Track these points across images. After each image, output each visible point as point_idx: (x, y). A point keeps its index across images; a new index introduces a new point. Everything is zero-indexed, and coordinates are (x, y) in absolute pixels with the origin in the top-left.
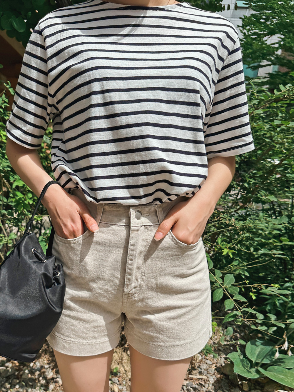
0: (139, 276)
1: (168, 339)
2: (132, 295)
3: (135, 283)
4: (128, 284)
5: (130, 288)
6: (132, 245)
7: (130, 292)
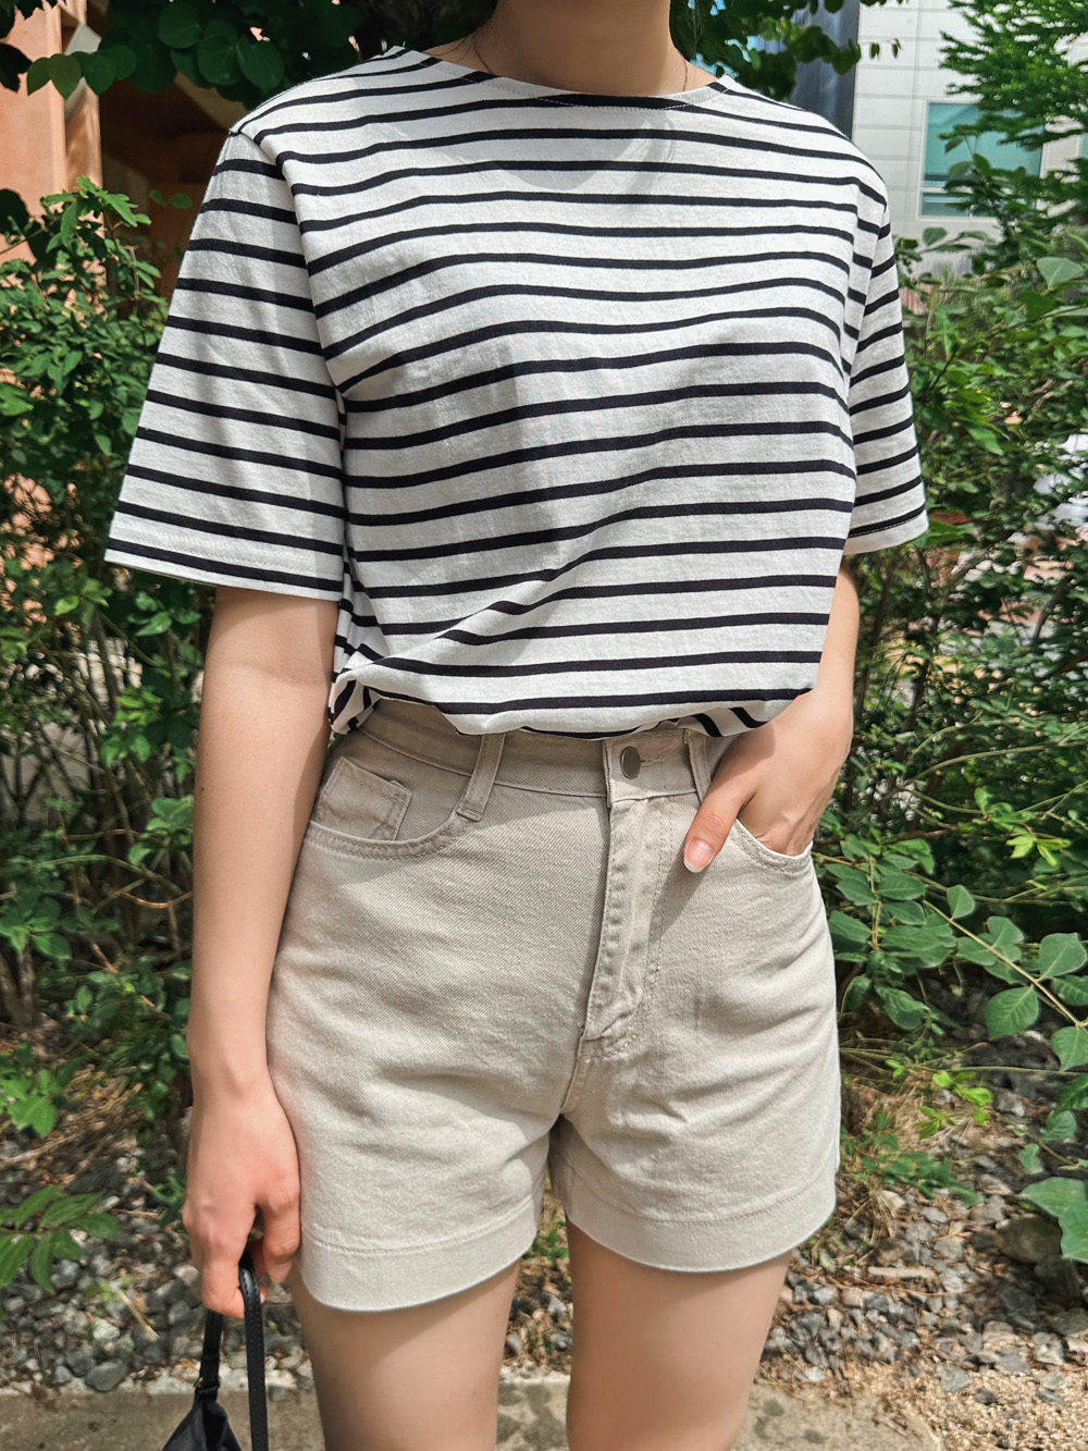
0: (638, 972)
2: (612, 1044)
3: (624, 998)
4: (600, 1007)
5: (605, 1018)
6: (620, 868)
7: (605, 1034)
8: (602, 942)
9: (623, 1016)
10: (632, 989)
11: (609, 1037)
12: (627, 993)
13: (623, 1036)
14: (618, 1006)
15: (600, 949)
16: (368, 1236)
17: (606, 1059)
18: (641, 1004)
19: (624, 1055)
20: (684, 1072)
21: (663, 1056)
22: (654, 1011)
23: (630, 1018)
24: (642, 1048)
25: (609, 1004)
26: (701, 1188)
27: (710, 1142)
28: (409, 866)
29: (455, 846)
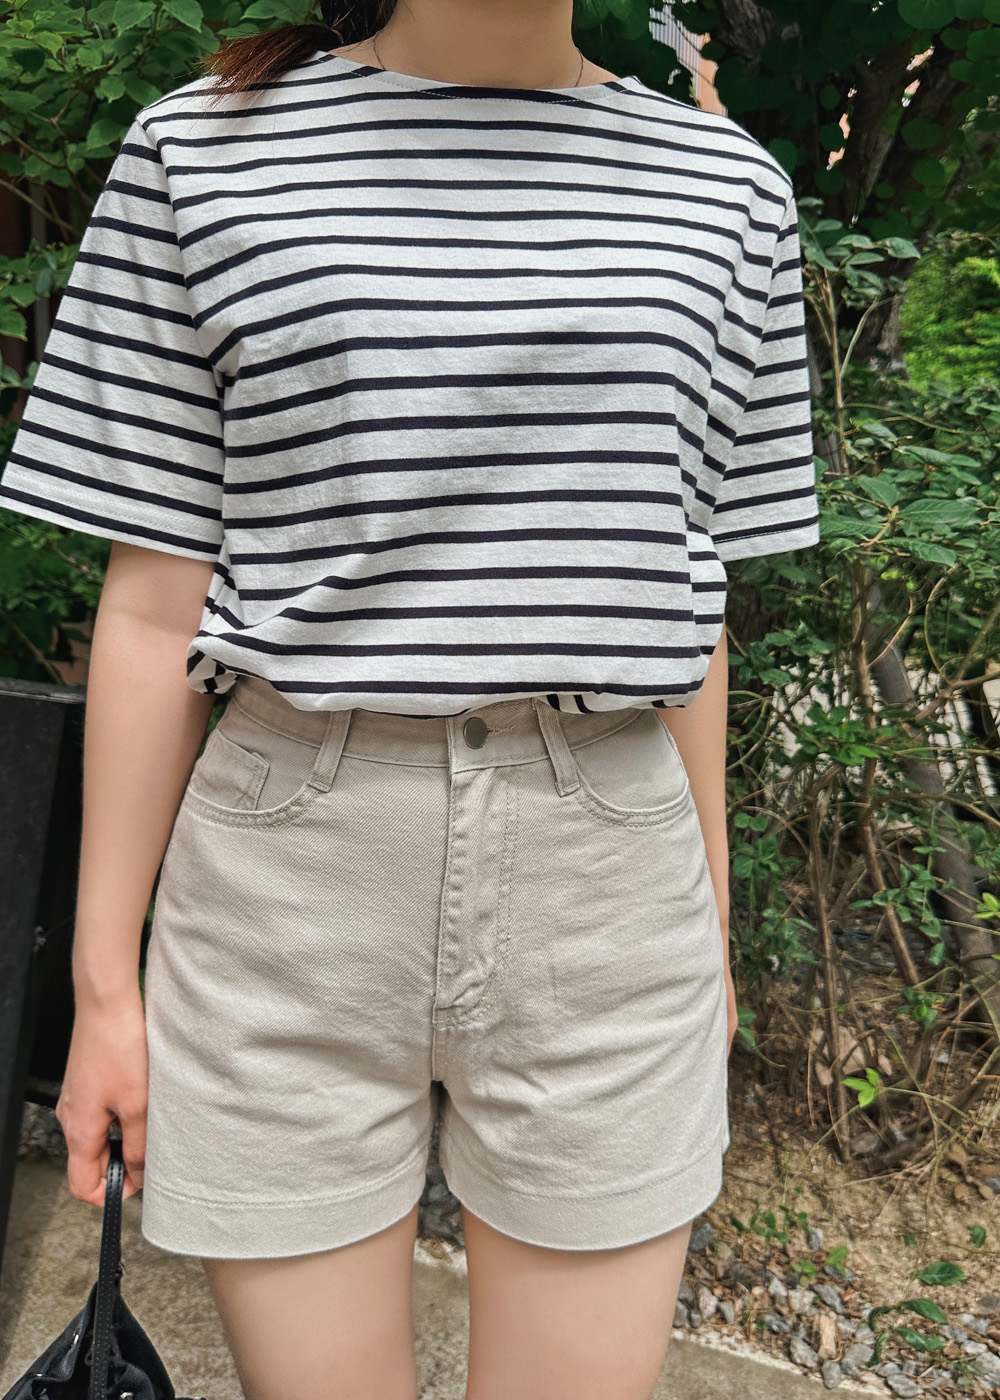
0: (487, 941)
2: (466, 1013)
3: (475, 968)
4: (448, 975)
5: (456, 988)
6: (461, 836)
7: (457, 1003)
8: (443, 907)
9: (475, 985)
10: (483, 959)
11: (461, 1006)
12: (477, 963)
13: (477, 1005)
15: (443, 914)
16: (232, 1189)
18: (492, 975)
19: (479, 1025)
20: (542, 1042)
22: (508, 981)
24: (497, 1017)
26: (566, 1164)
27: (573, 1116)
28: (267, 835)
29: (306, 816)
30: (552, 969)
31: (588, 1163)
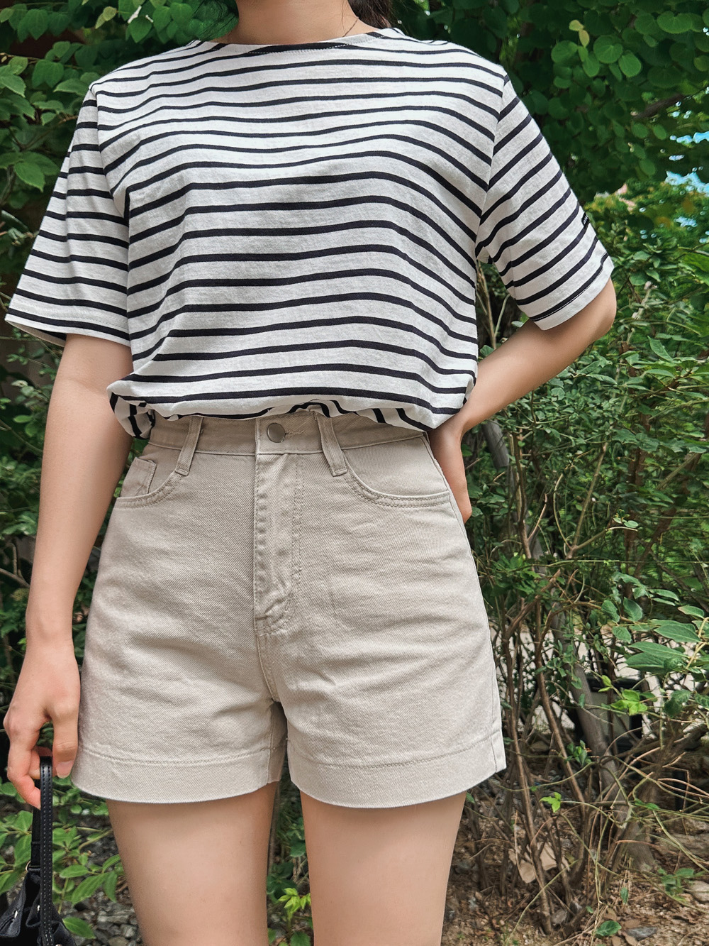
0: (286, 571)
1: (371, 747)
2: (274, 622)
3: (278, 589)
4: (260, 592)
5: (267, 603)
6: (262, 496)
7: (268, 614)
8: (255, 545)
9: (279, 601)
10: (283, 583)
11: (271, 616)
12: (280, 586)
13: (281, 617)
14: (274, 594)
15: (255, 550)
16: (126, 750)
17: (273, 634)
18: (291, 595)
19: (283, 631)
21: (312, 634)
22: (301, 600)
23: (284, 604)
24: (296, 627)
25: (267, 591)
28: (152, 509)
29: (174, 492)
30: (331, 594)
31: (366, 739)
